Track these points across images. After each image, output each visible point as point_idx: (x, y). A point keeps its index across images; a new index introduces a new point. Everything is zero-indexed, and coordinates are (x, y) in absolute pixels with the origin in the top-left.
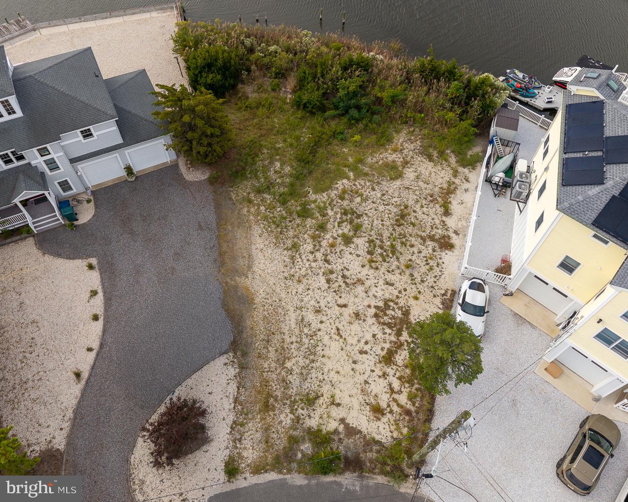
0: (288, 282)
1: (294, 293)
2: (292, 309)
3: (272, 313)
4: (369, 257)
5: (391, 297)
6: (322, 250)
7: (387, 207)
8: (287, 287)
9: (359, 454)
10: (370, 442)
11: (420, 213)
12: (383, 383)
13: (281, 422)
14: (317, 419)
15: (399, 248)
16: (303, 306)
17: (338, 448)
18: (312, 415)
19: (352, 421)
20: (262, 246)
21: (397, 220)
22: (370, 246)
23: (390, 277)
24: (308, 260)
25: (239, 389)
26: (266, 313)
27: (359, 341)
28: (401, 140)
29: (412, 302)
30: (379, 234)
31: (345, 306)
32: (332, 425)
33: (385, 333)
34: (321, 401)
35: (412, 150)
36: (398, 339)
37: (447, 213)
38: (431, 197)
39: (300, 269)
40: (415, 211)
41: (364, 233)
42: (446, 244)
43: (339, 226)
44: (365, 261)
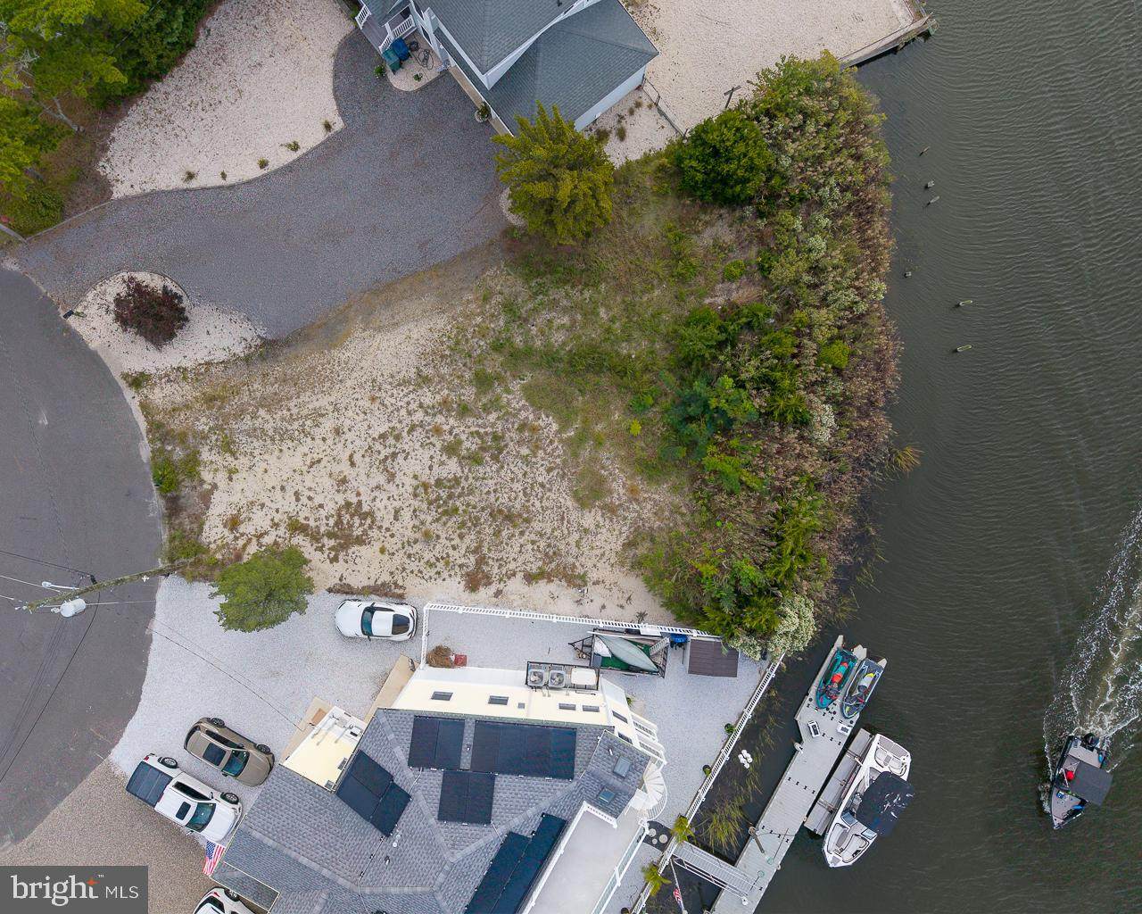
0: (368, 386)
1: (356, 396)
2: (332, 399)
3: (321, 375)
5: (378, 519)
6: (428, 419)
8: (361, 386)
9: (186, 511)
10: (199, 521)
12: (266, 525)
13: (199, 420)
14: (210, 458)
15: (453, 519)
16: (341, 412)
17: (187, 487)
18: (213, 452)
19: (217, 497)
20: (415, 336)
21: (500, 511)
23: (406, 515)
24: (408, 403)
25: (221, 363)
26: (320, 368)
27: (310, 489)
29: (377, 546)
30: (471, 489)
31: (353, 464)
32: (207, 476)
33: (327, 518)
34: (230, 459)
35: (639, 515)
36: (323, 535)
37: (530, 578)
39: (392, 395)
40: (522, 533)
41: (470, 469)
42: (474, 581)
43: (472, 433)
44: (424, 478)
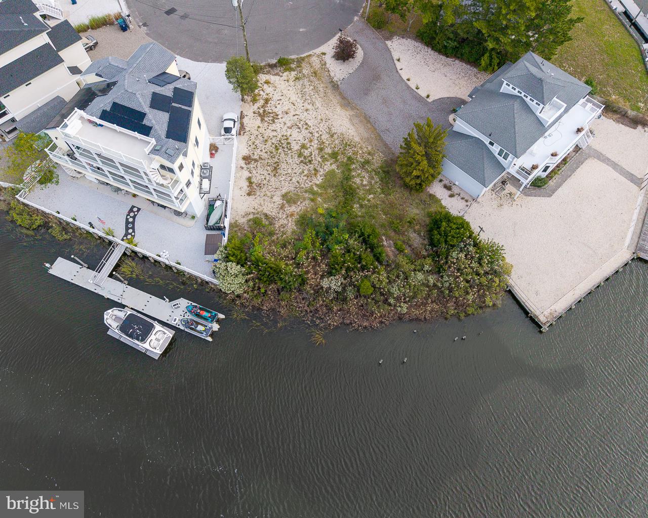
1: (322, 115)
9: (271, 69)
10: (268, 73)
12: (267, 92)
13: (307, 70)
14: (292, 74)
17: (280, 69)
18: (295, 75)
19: (277, 78)
20: (349, 131)
21: (278, 165)
24: (321, 131)
25: (330, 75)
27: (283, 103)
29: (261, 125)
31: (294, 115)
32: (285, 74)
33: (271, 109)
34: (293, 80)
36: (264, 109)
37: (249, 179)
39: (324, 126)
44: (290, 138)
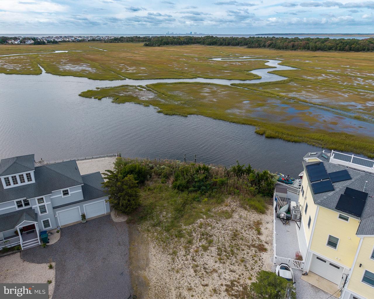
0: (171, 273)
1: (174, 279)
2: (173, 289)
3: (160, 291)
4: (218, 257)
5: (234, 279)
6: (191, 254)
7: (226, 231)
8: (170, 276)
11: (245, 234)
15: (235, 252)
16: (180, 286)
20: (155, 253)
21: (232, 238)
22: (219, 251)
23: (232, 267)
26: (157, 291)
28: (229, 201)
30: (223, 245)
31: (207, 285)
35: (235, 206)
37: (259, 233)
38: (249, 226)
40: (242, 233)
41: (215, 244)
42: (262, 249)
43: (200, 241)
44: (217, 259)
